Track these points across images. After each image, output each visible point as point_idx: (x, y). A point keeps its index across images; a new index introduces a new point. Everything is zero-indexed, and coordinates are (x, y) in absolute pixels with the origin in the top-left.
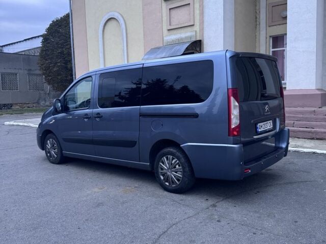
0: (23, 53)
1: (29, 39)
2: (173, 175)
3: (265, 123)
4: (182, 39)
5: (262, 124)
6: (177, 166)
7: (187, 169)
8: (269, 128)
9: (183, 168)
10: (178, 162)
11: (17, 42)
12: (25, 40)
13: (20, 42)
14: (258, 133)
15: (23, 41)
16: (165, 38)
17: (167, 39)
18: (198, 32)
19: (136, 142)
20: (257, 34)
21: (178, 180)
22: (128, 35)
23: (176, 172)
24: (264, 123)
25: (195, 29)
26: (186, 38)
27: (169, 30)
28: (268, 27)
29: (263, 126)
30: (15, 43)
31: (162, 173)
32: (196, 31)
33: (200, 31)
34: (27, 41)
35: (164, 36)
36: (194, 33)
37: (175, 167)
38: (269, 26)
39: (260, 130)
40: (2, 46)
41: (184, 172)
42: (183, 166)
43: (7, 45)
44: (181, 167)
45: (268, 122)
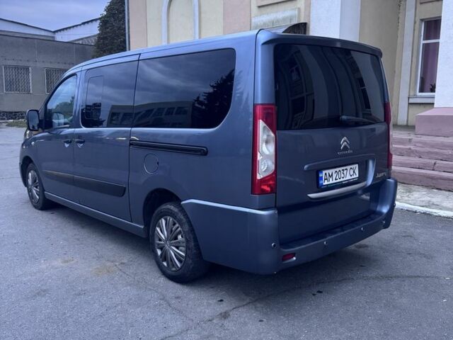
0: (80, 42)
1: (88, 22)
2: (173, 251)
3: (341, 169)
4: (278, 21)
5: (334, 170)
6: (180, 237)
7: (192, 244)
8: (348, 177)
9: (187, 241)
10: (179, 229)
11: (73, 27)
12: (84, 23)
13: (76, 26)
14: (321, 189)
15: (80, 25)
16: (253, 21)
17: (256, 20)
18: (303, 10)
19: (125, 188)
20: (401, 16)
21: (180, 261)
22: (203, 15)
23: (177, 248)
24: (337, 170)
25: (299, 6)
26: (284, 19)
27: (259, 7)
28: (418, 4)
29: (334, 176)
30: (70, 28)
31: (159, 244)
32: (299, 9)
33: (305, 9)
34: (86, 24)
35: (252, 15)
36: (297, 12)
37: (176, 238)
38: (421, 3)
39: (326, 183)
40: (55, 32)
41: (188, 249)
42: (186, 239)
43: (60, 30)
44: (183, 239)
45: (348, 167)
